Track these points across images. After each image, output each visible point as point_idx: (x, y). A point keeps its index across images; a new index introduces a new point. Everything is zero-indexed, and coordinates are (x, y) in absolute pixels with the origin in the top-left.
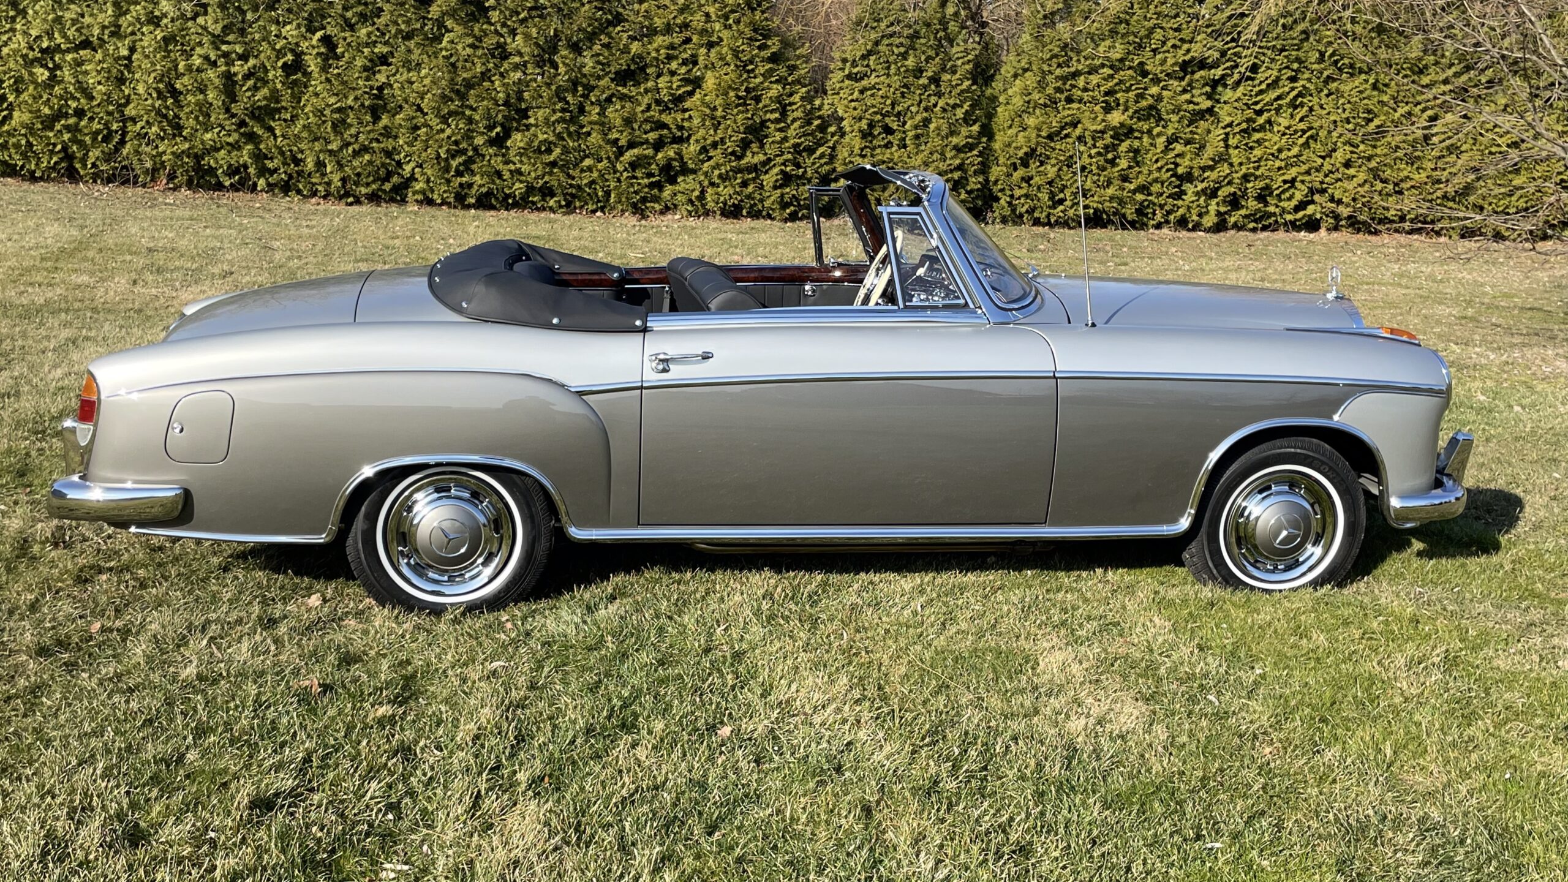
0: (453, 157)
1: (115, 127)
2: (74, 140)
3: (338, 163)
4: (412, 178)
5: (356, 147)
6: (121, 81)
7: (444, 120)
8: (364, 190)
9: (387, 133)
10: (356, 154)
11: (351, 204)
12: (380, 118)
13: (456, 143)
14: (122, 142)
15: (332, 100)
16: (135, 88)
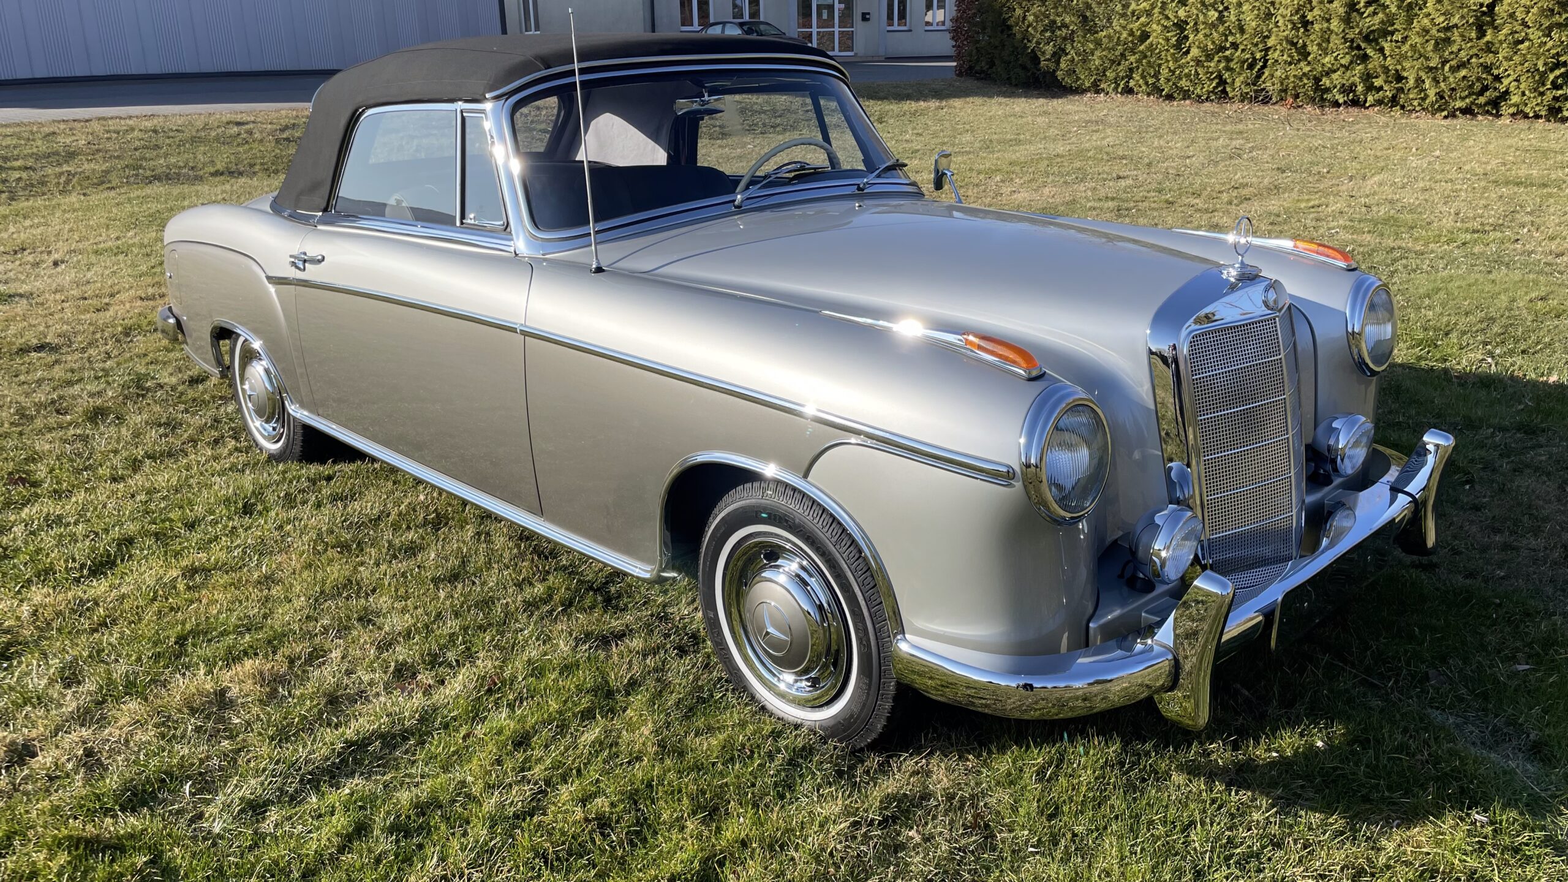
1: (1258, 56)
2: (1228, 69)
3: (1435, 79)
5: (1455, 63)
7: (1547, 33)
8: (1459, 104)
9: (1489, 48)
10: (1454, 69)
11: (1446, 117)
12: (1484, 34)
14: (1264, 66)
16: (1278, 22)
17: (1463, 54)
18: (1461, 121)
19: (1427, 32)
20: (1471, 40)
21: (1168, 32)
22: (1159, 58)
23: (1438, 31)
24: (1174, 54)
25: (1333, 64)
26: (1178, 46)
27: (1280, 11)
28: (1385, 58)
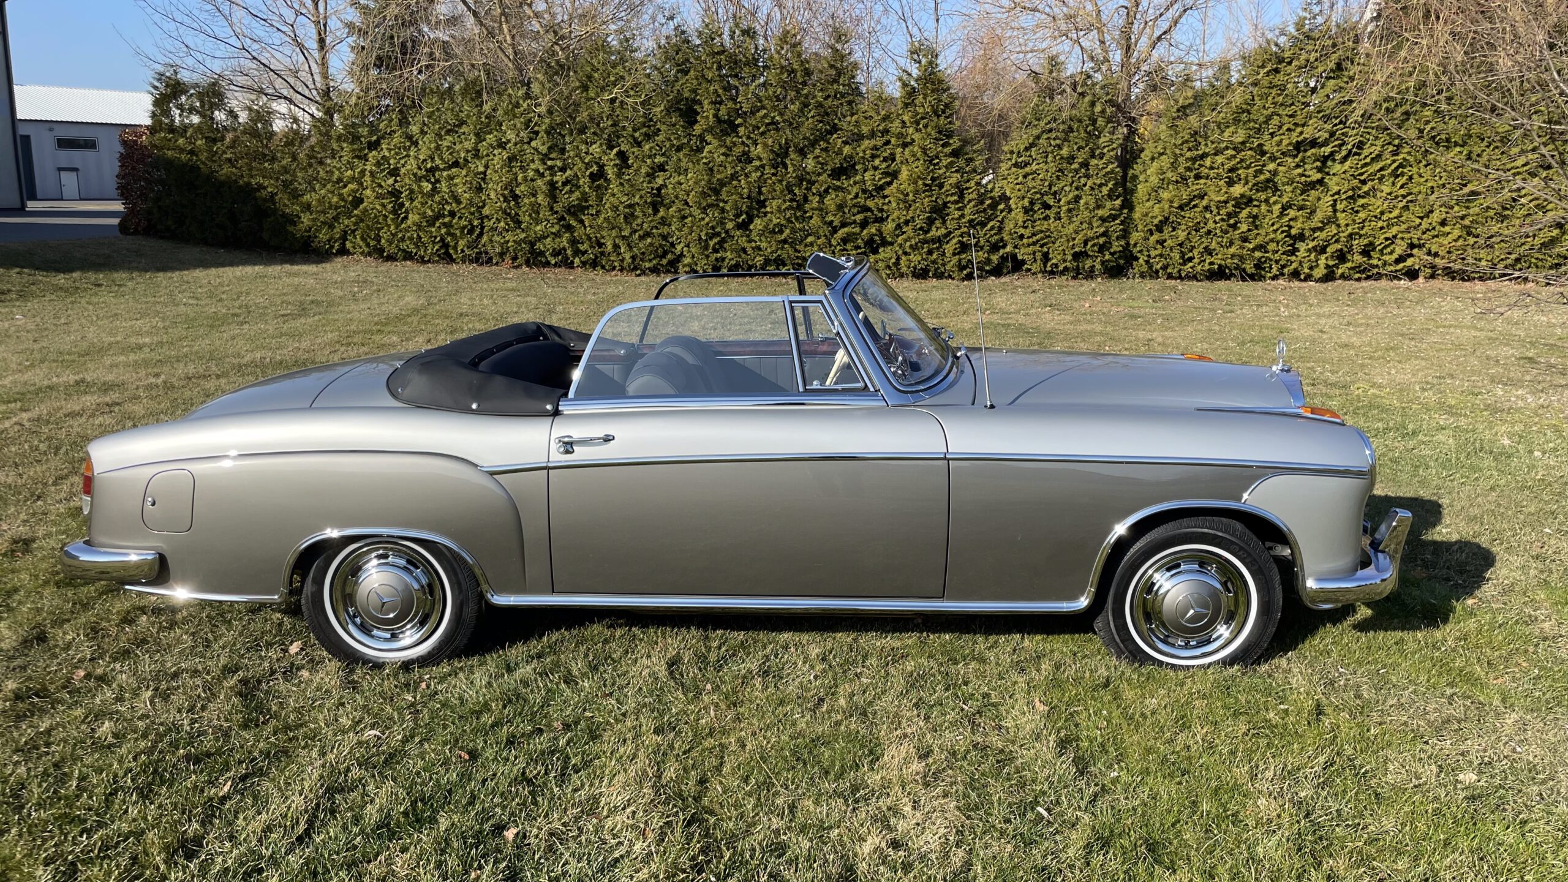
0: (711, 238)
1: (476, 223)
2: (449, 234)
3: (629, 245)
4: (682, 255)
5: (641, 233)
6: (479, 189)
7: (704, 210)
8: (647, 265)
9: (664, 222)
10: (641, 238)
11: (639, 275)
12: (658, 211)
13: (713, 228)
14: (481, 234)
15: (625, 199)
16: (489, 195)
21: (383, 199)
22: (378, 222)
24: (393, 219)
25: (544, 232)
26: (394, 212)
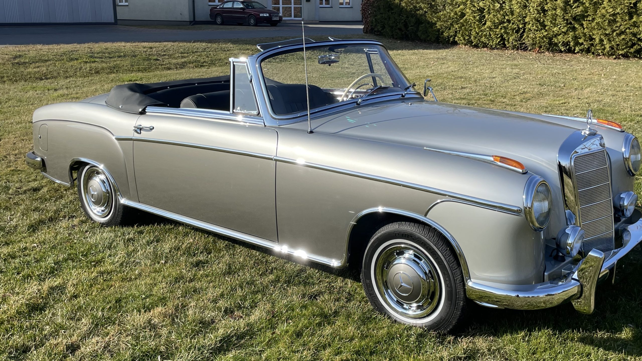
1: (521, 26)
2: (505, 32)
5: (618, 32)
6: (525, 7)
8: (621, 52)
9: (635, 25)
10: (619, 35)
11: (615, 59)
12: (632, 18)
14: (524, 32)
15: (611, 10)
16: (530, 10)
17: (622, 27)
18: (622, 61)
19: (604, 16)
20: (626, 20)
21: (475, 13)
22: (471, 26)
23: (610, 16)
24: (478, 24)
25: (558, 32)
26: (480, 21)
27: (531, 4)
28: (584, 29)
